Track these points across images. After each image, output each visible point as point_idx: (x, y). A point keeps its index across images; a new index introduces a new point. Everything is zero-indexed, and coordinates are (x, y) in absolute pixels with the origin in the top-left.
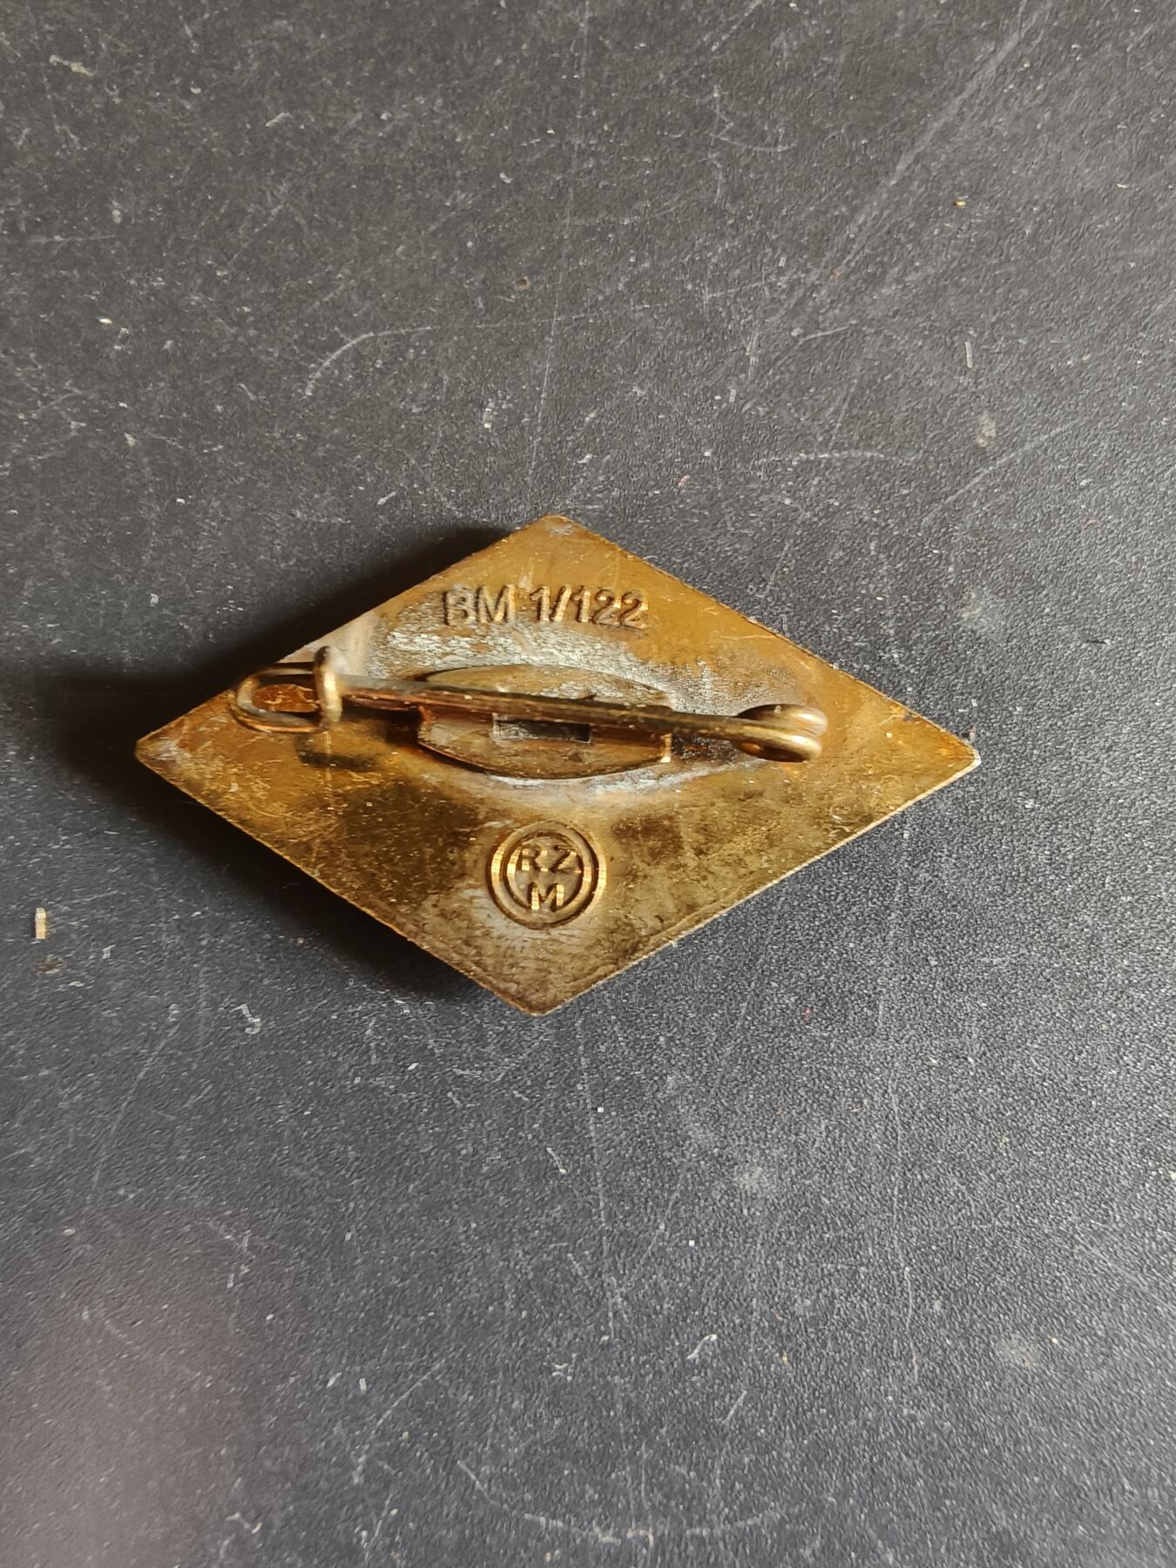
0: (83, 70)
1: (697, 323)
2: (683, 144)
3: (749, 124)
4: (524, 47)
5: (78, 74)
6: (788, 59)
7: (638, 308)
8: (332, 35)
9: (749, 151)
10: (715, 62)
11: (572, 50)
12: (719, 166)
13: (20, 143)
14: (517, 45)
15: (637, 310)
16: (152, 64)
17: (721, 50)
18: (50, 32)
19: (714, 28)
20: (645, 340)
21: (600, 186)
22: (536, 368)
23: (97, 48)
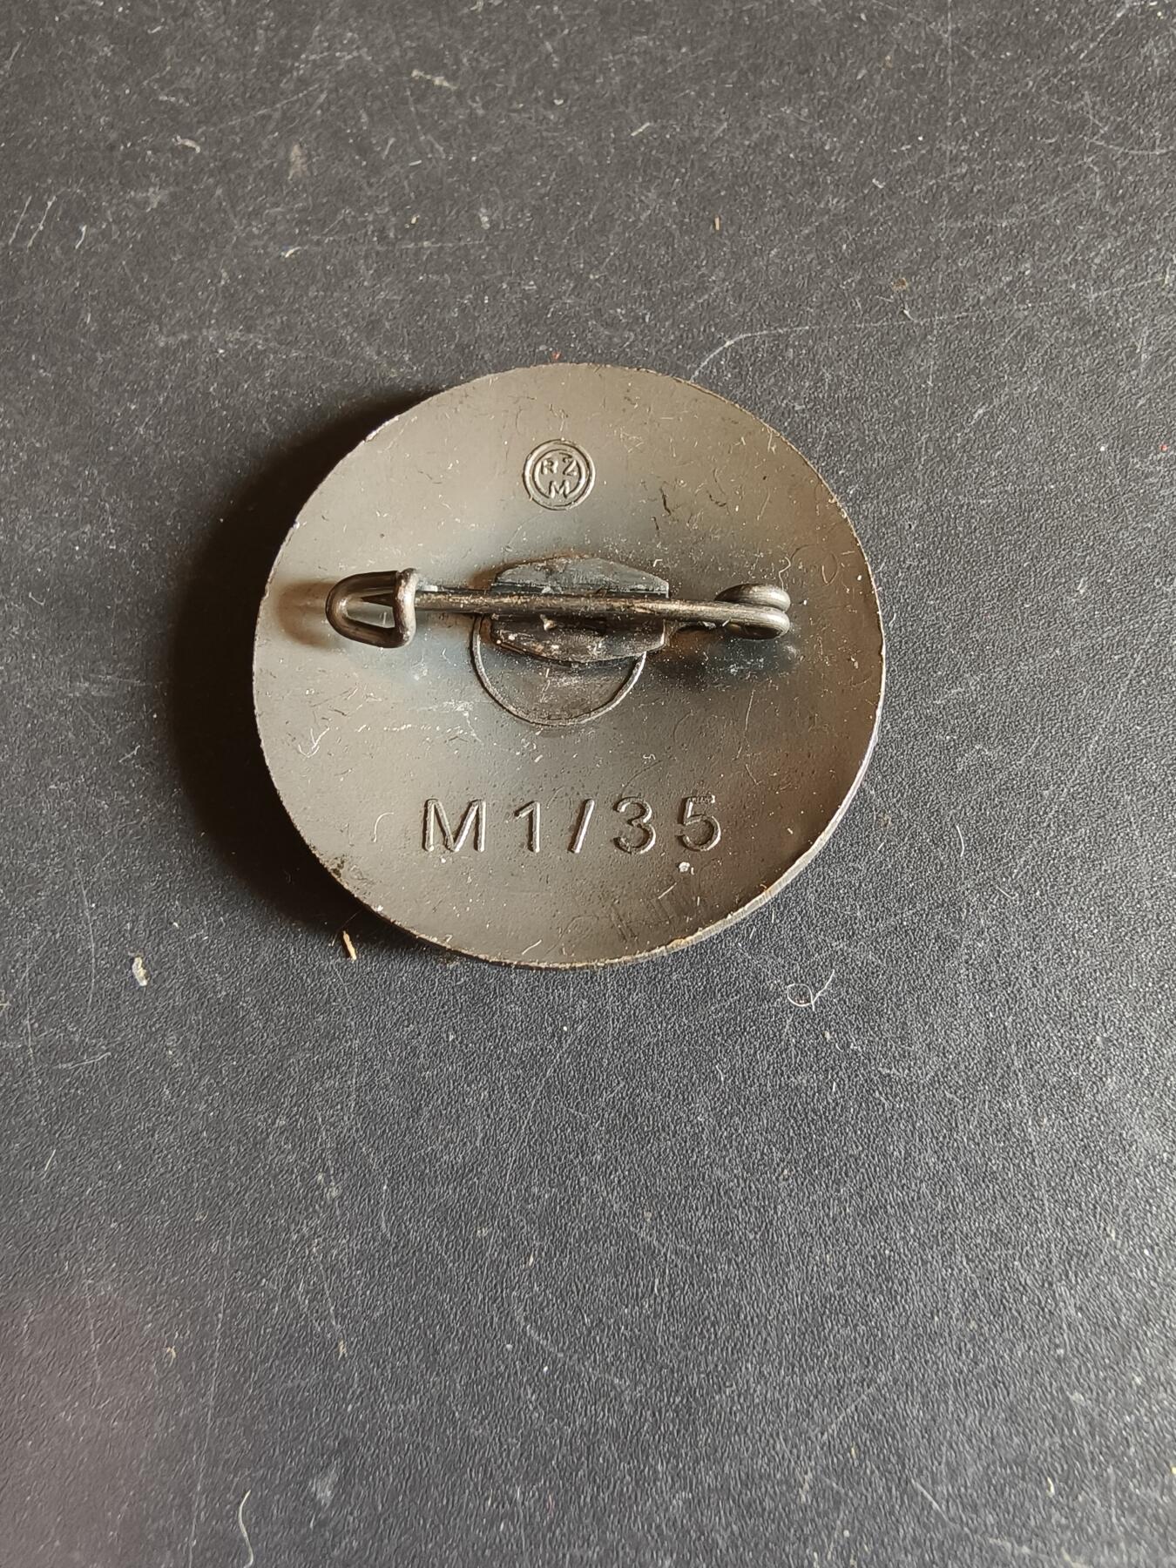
0: (446, 84)
1: (1083, 321)
2: (1057, 150)
3: (1123, 128)
4: (888, 58)
5: (440, 87)
6: (1159, 65)
7: (1021, 307)
8: (693, 50)
9: (1125, 155)
10: (1084, 69)
11: (937, 60)
12: (1096, 169)
13: (386, 152)
14: (881, 56)
15: (1022, 311)
16: (514, 78)
17: (1090, 58)
18: (411, 48)
19: (1080, 36)
20: (1030, 337)
21: (975, 190)
22: (920, 366)
23: (458, 62)
